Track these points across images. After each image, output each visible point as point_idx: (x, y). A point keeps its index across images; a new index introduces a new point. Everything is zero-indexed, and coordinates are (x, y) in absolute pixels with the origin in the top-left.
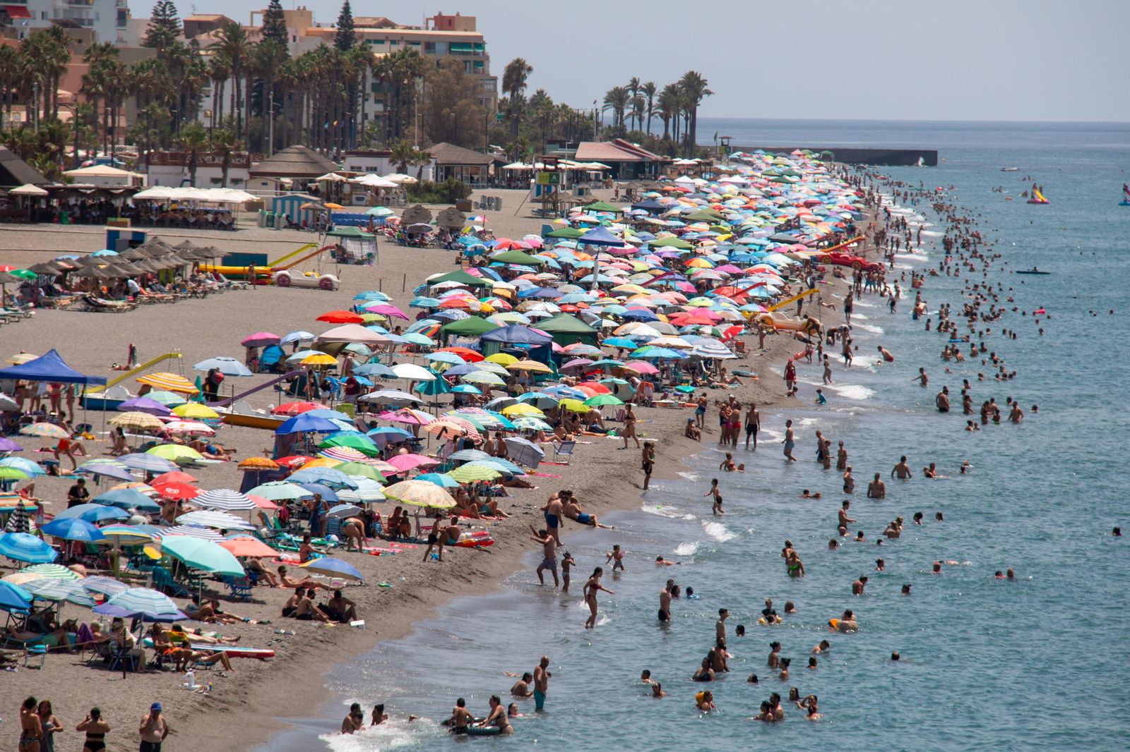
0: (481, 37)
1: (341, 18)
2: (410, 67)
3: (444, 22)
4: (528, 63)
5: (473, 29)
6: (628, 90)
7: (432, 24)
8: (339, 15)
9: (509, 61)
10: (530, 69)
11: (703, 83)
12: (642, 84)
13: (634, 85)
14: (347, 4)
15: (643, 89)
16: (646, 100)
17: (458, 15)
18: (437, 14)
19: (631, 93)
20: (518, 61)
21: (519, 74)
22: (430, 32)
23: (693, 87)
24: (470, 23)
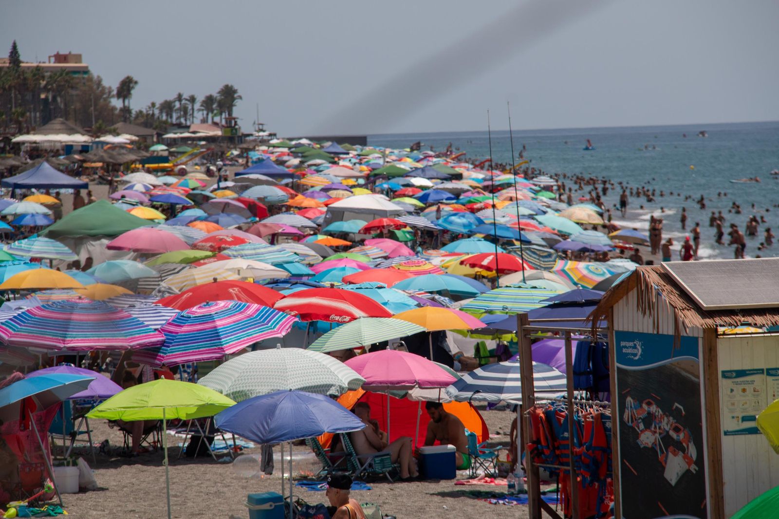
0: (87, 67)
1: (12, 53)
2: (67, 81)
3: (60, 58)
4: (135, 79)
5: (80, 62)
6: (175, 102)
7: (53, 59)
8: (10, 51)
9: (122, 77)
10: (136, 83)
11: (235, 92)
12: (186, 96)
13: (180, 98)
14: (14, 47)
15: (186, 100)
16: (190, 107)
17: (70, 53)
18: (55, 53)
19: (177, 105)
20: (128, 78)
21: (129, 86)
22: (52, 64)
23: (228, 97)
24: (78, 58)
